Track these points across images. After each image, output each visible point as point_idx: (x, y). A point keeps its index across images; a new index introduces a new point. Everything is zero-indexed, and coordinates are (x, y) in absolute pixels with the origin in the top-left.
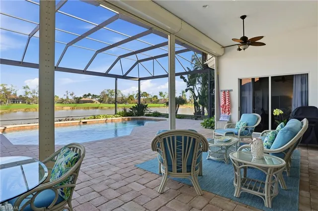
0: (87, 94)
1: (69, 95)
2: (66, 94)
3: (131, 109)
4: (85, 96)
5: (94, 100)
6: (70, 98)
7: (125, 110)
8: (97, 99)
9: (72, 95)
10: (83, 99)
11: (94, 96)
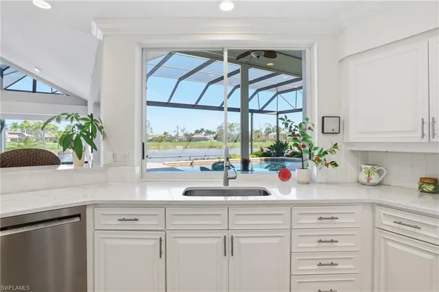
0: (200, 129)
1: (180, 131)
2: (176, 129)
3: (269, 148)
4: (197, 132)
5: (208, 137)
6: (181, 134)
7: (262, 150)
8: (212, 136)
9: (183, 131)
10: (195, 136)
11: (209, 132)
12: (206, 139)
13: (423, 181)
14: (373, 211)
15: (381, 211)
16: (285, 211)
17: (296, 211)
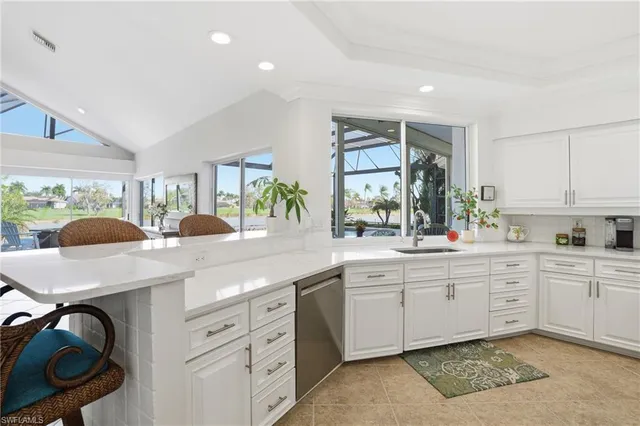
12: (227, 205)
13: (559, 236)
14: (538, 260)
15: (544, 258)
16: (486, 261)
17: (493, 260)
